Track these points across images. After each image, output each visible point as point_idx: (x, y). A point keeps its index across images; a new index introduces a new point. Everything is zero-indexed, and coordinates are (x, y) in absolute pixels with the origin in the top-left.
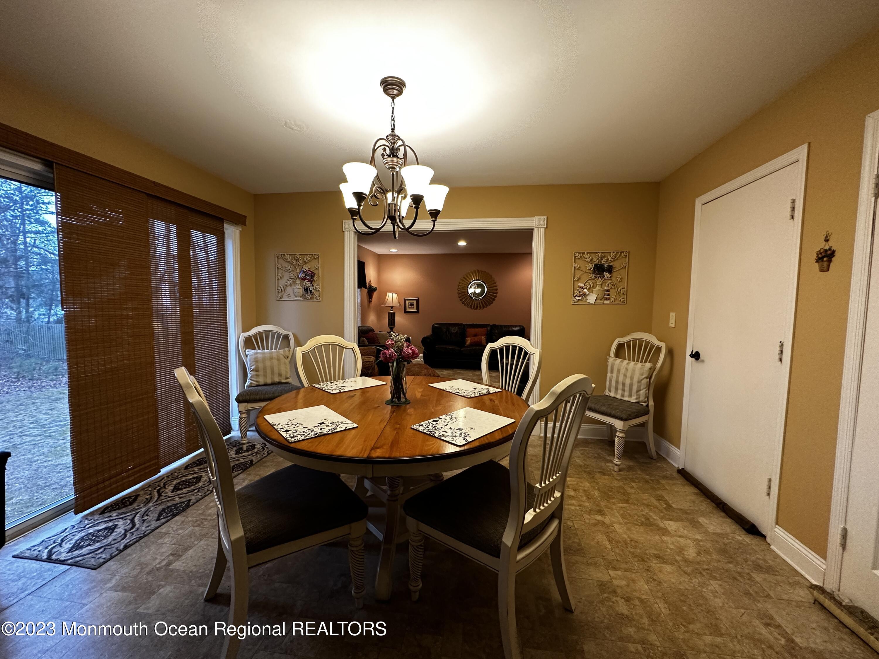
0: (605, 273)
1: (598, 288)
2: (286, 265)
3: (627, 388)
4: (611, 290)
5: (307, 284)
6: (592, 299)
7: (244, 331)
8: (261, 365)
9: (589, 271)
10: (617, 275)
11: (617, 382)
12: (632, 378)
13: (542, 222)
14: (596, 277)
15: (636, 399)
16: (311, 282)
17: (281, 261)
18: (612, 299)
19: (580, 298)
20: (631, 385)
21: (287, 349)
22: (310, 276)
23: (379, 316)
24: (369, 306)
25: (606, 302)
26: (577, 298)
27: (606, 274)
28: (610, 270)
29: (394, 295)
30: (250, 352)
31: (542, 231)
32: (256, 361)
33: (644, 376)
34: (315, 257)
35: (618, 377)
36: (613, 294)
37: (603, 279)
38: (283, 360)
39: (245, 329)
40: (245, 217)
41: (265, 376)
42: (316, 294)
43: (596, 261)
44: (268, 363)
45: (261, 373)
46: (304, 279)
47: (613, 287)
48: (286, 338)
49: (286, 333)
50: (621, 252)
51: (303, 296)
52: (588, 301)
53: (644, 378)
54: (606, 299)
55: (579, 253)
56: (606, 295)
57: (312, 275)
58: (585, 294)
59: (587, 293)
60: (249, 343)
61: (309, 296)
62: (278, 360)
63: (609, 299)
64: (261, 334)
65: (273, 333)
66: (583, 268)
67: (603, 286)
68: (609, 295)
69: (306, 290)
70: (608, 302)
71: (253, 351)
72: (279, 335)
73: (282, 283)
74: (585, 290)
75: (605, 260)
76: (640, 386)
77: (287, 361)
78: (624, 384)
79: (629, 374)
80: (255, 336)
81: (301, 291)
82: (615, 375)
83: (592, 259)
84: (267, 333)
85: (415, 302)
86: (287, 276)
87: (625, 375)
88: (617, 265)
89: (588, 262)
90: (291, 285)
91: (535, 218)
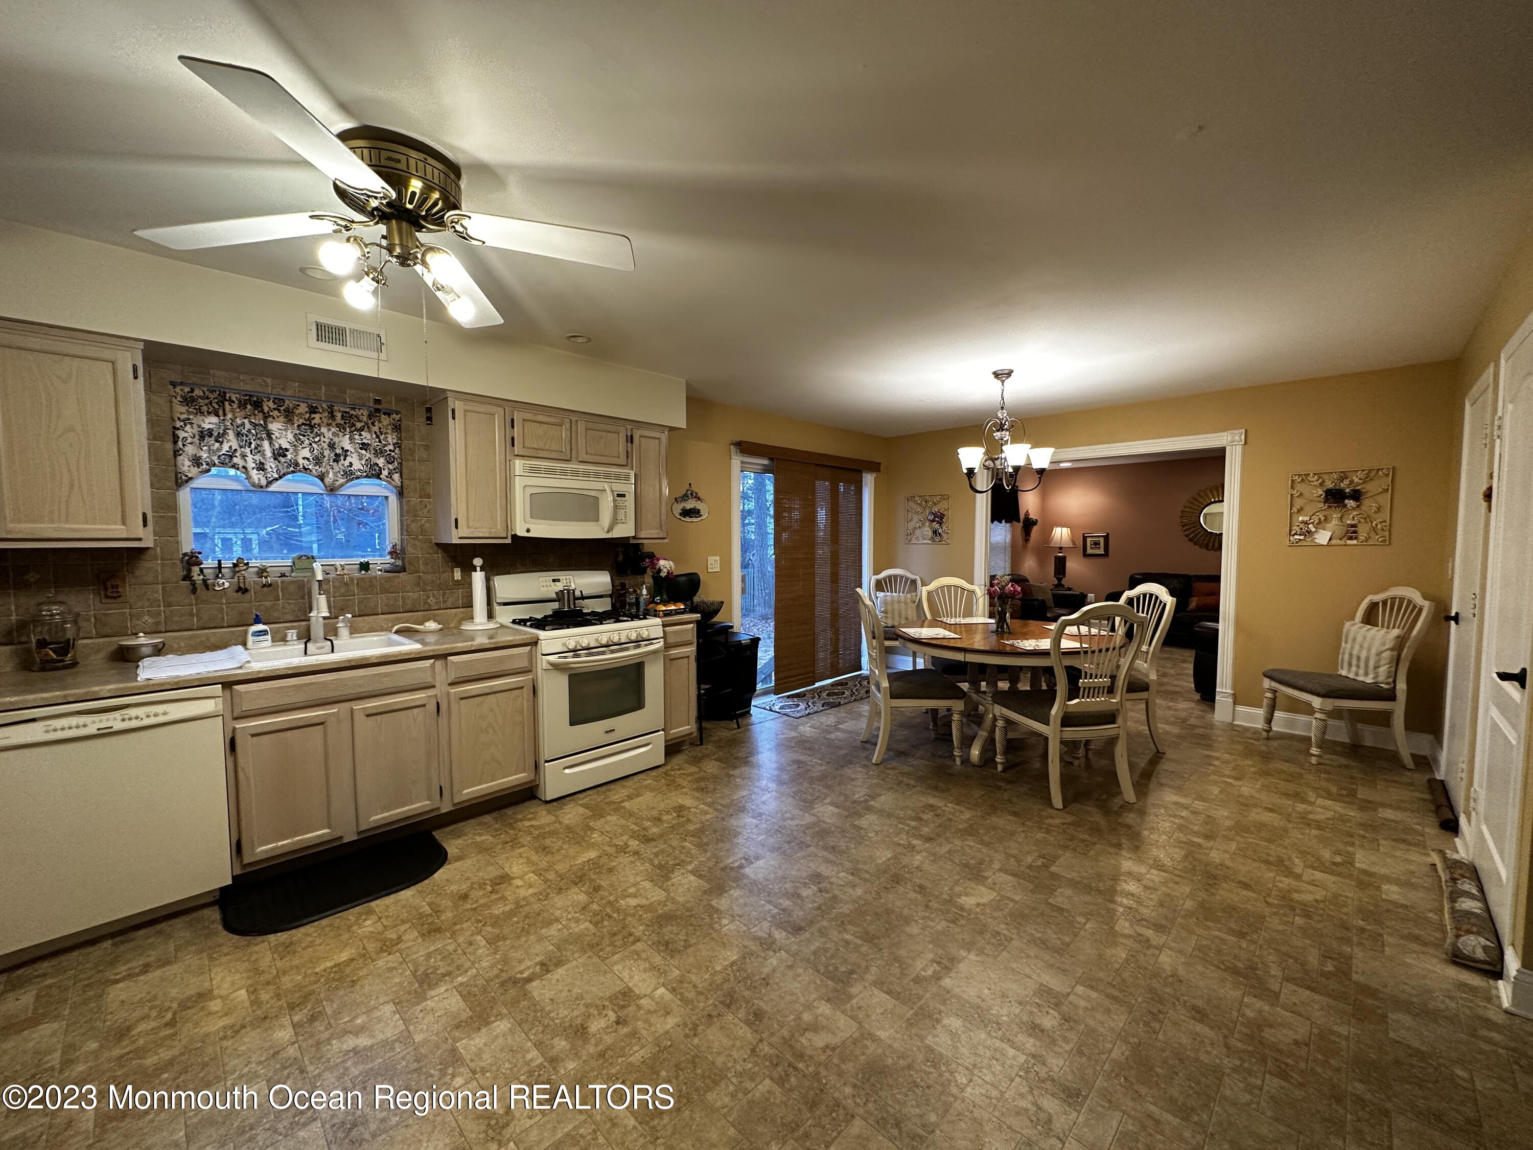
0: (1346, 501)
1: (1335, 522)
2: (915, 507)
3: (1362, 664)
4: (1359, 525)
5: (936, 525)
6: (1323, 537)
7: (874, 574)
8: (889, 608)
9: (1319, 499)
10: (1369, 505)
11: (1351, 655)
12: (1369, 650)
13: (1237, 438)
14: (1329, 507)
15: (1374, 678)
16: (940, 524)
17: (911, 503)
18: (1362, 538)
19: (1302, 537)
20: (1367, 660)
21: (914, 594)
22: (939, 518)
23: (1042, 562)
24: (1025, 547)
25: (1349, 542)
26: (1296, 537)
27: (1350, 503)
28: (1356, 495)
29: (1065, 529)
30: (881, 594)
31: (1239, 449)
32: (885, 603)
33: (1387, 647)
34: (945, 497)
35: (1352, 648)
36: (1363, 531)
37: (1344, 510)
38: (910, 604)
39: (876, 572)
40: (880, 464)
41: (893, 618)
42: (945, 536)
43: (1329, 485)
44: (896, 607)
45: (889, 615)
46: (933, 521)
47: (1362, 520)
48: (914, 582)
49: (913, 577)
50: (1378, 470)
51: (932, 539)
52: (1316, 541)
53: (1387, 650)
54: (1351, 538)
55: (1300, 475)
56: (1352, 532)
57: (942, 516)
58: (1309, 532)
59: (1314, 530)
60: (879, 586)
61: (938, 539)
62: (906, 603)
63: (1356, 538)
64: (890, 577)
65: (902, 577)
66: (1307, 495)
67: (1344, 520)
68: (1355, 532)
69: (935, 532)
70: (1355, 542)
71: (882, 594)
72: (907, 579)
73: (911, 525)
74: (1310, 526)
75: (1346, 482)
76: (1380, 660)
77: (914, 606)
78: (1358, 658)
79: (1366, 645)
80: (885, 579)
81: (930, 533)
82: (1349, 646)
83: (1324, 481)
84: (896, 576)
85: (1102, 540)
86: (916, 518)
87: (1361, 646)
88: (1371, 488)
89: (1315, 486)
90: (920, 527)
91: (1225, 434)
